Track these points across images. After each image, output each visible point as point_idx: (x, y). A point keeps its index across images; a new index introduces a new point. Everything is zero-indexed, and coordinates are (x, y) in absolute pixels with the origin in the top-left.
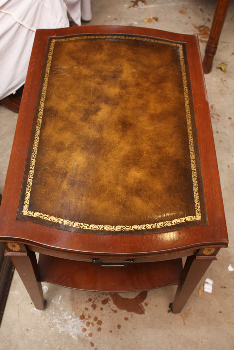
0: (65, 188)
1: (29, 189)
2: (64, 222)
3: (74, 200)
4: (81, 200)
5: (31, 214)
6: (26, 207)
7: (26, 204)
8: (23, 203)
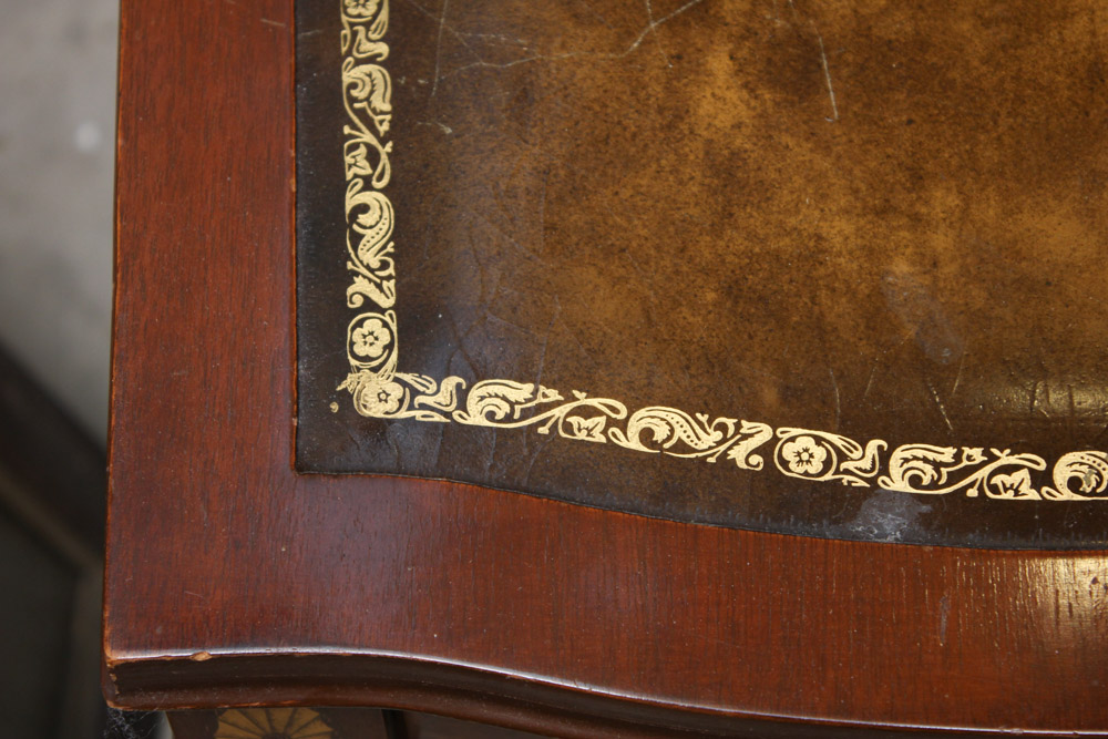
0: (724, 120)
1: (373, 156)
2: (789, 451)
3: (840, 231)
4: (916, 220)
5: (439, 394)
6: (372, 336)
7: (369, 305)
8: (342, 299)
